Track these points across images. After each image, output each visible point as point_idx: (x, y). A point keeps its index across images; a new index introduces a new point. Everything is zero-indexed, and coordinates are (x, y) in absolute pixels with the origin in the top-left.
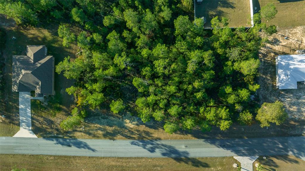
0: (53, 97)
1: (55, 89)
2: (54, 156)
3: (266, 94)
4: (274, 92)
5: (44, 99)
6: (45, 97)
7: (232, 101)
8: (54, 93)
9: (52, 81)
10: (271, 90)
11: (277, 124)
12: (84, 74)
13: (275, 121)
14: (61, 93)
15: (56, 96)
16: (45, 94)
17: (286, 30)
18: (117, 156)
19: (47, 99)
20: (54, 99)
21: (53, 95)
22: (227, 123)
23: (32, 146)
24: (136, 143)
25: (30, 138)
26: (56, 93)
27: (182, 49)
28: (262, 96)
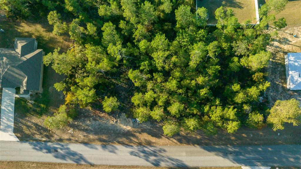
0: (40, 95)
1: (43, 86)
2: (37, 163)
3: (276, 96)
4: (285, 93)
5: (30, 97)
6: (31, 95)
7: (240, 100)
8: (41, 90)
9: (39, 77)
10: (281, 91)
11: (295, 124)
12: (76, 70)
13: (292, 121)
14: (49, 91)
15: (44, 94)
16: (31, 92)
17: (295, 28)
18: (108, 164)
19: (33, 97)
20: (41, 97)
21: (41, 93)
22: (235, 123)
23: (12, 151)
24: (137, 154)
25: (11, 141)
26: (44, 91)
27: (184, 42)
28: (272, 98)
